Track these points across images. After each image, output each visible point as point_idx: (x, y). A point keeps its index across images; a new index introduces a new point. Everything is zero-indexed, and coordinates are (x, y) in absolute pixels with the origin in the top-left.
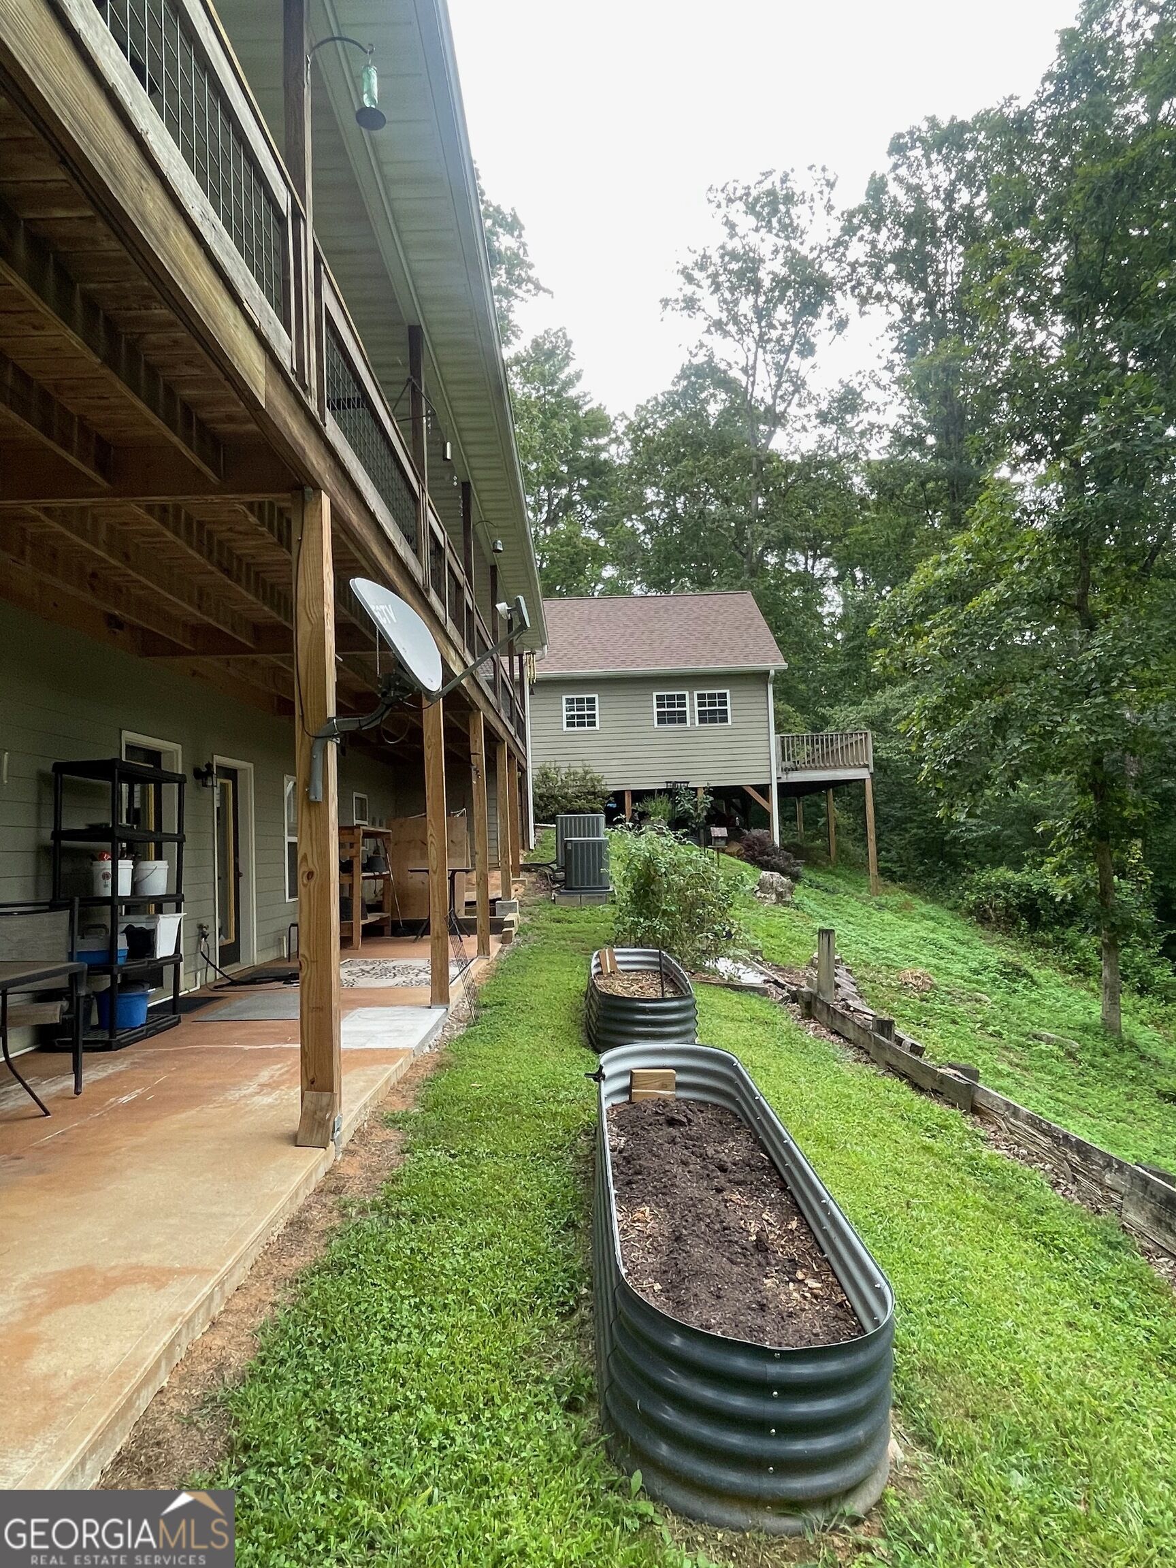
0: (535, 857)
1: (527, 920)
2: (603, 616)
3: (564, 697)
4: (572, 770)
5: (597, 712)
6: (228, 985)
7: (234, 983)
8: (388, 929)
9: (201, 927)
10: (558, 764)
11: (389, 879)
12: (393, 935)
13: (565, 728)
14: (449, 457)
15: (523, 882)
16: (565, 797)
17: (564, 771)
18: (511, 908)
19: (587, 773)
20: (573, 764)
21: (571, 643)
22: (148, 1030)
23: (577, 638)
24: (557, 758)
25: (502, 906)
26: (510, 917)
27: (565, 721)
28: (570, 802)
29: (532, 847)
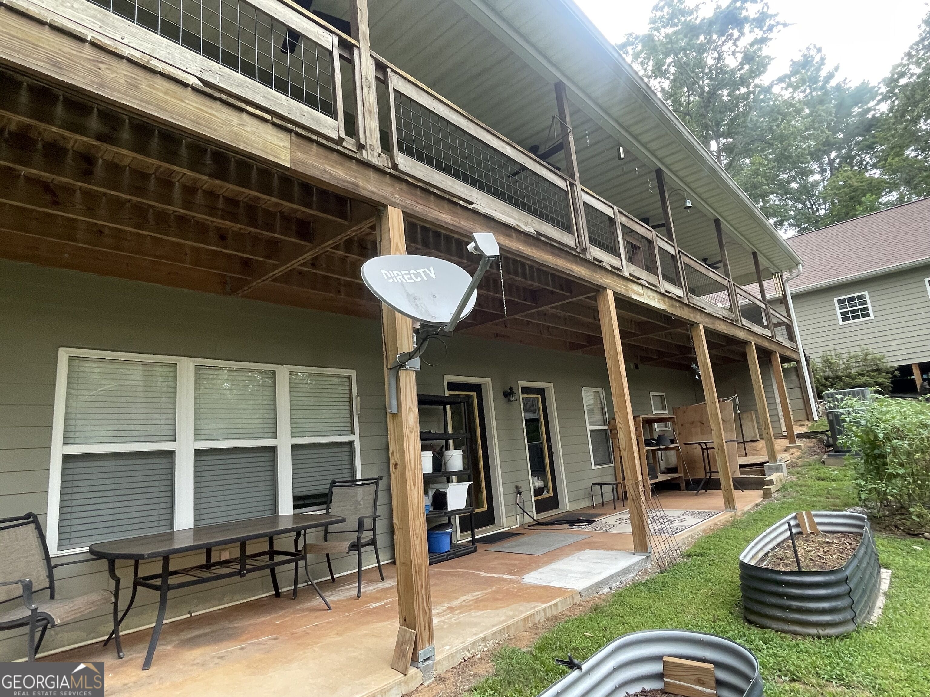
0: (818, 427)
1: (794, 479)
2: (866, 229)
3: (836, 300)
4: (852, 354)
5: (869, 305)
6: (535, 525)
7: (539, 524)
8: (683, 486)
9: (517, 487)
10: (838, 351)
11: (678, 450)
12: (687, 489)
13: (841, 322)
14: (622, 156)
15: (799, 447)
16: (848, 376)
17: (844, 356)
18: (778, 469)
19: (867, 355)
20: (852, 350)
21: (837, 258)
22: (448, 555)
23: (842, 253)
24: (837, 347)
25: (770, 468)
26: (773, 477)
27: (840, 317)
28: (853, 379)
29: (816, 418)
